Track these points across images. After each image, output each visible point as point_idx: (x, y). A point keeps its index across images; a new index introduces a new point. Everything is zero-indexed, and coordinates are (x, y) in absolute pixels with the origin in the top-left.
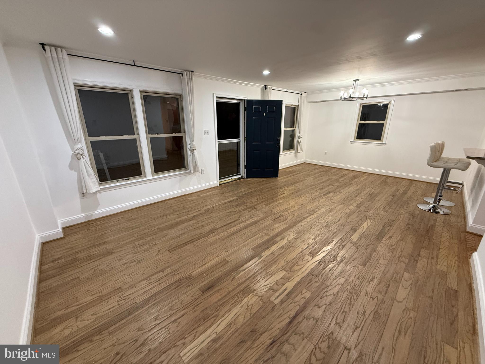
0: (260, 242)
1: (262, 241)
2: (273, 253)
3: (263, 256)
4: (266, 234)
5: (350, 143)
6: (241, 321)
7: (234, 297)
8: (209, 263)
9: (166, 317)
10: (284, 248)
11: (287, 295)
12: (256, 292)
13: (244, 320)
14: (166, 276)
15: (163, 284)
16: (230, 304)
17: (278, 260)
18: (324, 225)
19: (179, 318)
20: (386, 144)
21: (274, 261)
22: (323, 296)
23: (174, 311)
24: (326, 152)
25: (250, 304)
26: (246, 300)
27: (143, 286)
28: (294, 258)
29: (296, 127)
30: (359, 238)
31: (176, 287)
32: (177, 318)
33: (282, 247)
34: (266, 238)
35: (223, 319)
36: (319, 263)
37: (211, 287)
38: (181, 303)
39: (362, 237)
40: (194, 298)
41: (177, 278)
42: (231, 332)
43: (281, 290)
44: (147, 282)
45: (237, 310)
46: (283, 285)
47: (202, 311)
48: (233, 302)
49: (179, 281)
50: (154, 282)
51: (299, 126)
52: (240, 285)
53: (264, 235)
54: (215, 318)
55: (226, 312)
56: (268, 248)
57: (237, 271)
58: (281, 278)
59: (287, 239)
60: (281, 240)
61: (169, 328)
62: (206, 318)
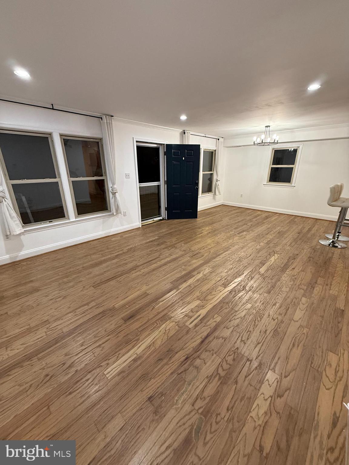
0: (179, 276)
1: (180, 276)
2: (189, 286)
3: (180, 288)
4: (184, 270)
5: (263, 185)
6: (159, 343)
7: (153, 324)
8: (131, 296)
9: (91, 343)
10: (200, 281)
11: (200, 320)
12: (173, 319)
13: (162, 342)
14: (90, 308)
15: (88, 316)
16: (150, 330)
17: (194, 291)
18: (237, 260)
19: (103, 343)
20: (295, 186)
21: (191, 292)
22: (231, 320)
23: (98, 338)
24: (242, 195)
25: (168, 328)
26: (164, 326)
27: (69, 318)
28: (209, 289)
29: (214, 171)
30: (266, 270)
31: (100, 318)
32: (101, 343)
33: (198, 280)
34: (184, 273)
35: (143, 342)
36: (230, 292)
37: (133, 316)
38: (105, 331)
39: (269, 269)
40: (116, 326)
41: (101, 310)
42: (150, 352)
43: (196, 316)
44: (73, 315)
45: (156, 334)
46: (197, 312)
47: (124, 337)
48: (152, 328)
49: (103, 312)
50: (79, 315)
51: (217, 169)
52: (159, 313)
53: (182, 270)
54: (135, 342)
55: (146, 337)
56: (185, 281)
57: (157, 302)
58: (196, 306)
59: (203, 273)
60: (198, 274)
61: (94, 352)
62: (128, 342)
